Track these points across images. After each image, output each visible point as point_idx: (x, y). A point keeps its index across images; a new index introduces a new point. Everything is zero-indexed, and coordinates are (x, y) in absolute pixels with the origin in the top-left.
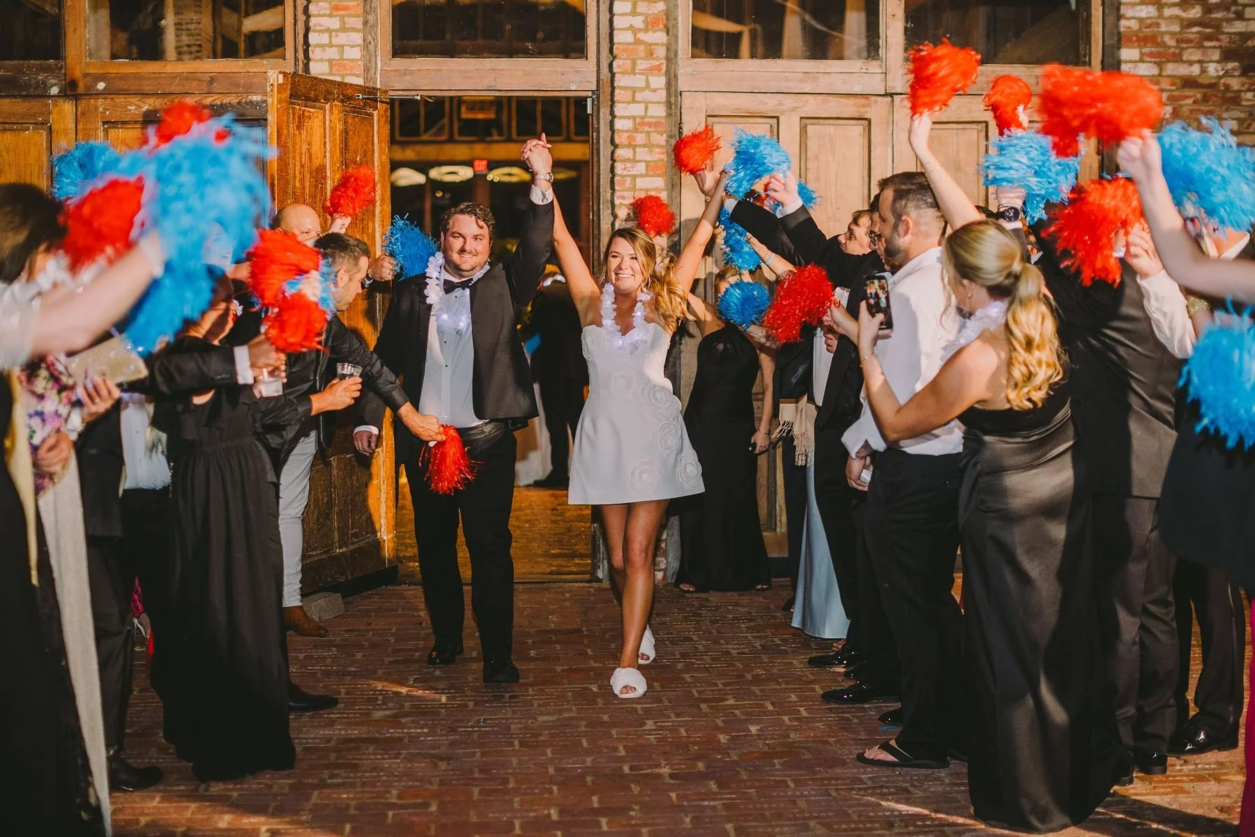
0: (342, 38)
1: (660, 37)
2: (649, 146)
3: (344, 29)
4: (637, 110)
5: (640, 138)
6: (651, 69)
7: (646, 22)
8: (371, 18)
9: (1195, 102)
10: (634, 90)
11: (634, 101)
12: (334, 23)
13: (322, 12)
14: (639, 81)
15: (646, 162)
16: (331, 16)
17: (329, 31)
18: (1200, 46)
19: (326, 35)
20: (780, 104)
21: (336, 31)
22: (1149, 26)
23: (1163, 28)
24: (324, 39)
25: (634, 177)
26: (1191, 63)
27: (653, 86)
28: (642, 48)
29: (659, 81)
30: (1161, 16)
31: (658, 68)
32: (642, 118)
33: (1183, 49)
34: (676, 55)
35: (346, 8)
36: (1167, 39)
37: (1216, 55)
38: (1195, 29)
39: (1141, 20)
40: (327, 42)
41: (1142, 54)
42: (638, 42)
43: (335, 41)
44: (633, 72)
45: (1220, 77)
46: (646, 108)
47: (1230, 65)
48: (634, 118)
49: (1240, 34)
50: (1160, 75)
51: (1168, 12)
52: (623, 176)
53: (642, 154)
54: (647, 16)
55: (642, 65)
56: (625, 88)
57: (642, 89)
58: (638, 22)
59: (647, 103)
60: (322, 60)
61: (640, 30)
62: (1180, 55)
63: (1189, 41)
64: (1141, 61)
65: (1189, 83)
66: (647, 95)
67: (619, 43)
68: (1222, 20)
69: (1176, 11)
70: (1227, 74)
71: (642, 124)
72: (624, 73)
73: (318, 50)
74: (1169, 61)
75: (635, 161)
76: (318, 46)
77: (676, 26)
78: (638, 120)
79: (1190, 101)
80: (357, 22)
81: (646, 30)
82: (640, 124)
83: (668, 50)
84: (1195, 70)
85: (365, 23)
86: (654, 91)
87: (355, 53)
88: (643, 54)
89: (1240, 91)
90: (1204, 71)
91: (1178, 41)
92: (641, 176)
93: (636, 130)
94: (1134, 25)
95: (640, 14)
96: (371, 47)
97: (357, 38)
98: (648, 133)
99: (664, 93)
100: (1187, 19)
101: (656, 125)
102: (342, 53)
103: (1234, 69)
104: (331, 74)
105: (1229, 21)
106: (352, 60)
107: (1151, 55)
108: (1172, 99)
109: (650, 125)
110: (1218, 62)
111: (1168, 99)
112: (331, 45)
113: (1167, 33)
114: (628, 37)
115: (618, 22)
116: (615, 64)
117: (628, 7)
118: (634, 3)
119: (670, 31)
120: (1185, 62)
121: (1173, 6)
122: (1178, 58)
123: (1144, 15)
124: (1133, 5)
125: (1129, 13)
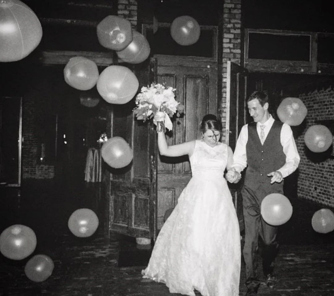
1: (239, 51)
7: (234, 46)
28: (232, 54)
34: (243, 57)
42: (231, 52)
54: (234, 44)
55: (232, 60)
58: (231, 46)
61: (232, 48)
67: (225, 53)
81: (234, 49)
83: (241, 56)
88: (233, 57)
95: (232, 43)
114: (228, 51)
115: (225, 45)
116: (223, 60)
117: (228, 41)
118: (230, 39)
119: (242, 49)
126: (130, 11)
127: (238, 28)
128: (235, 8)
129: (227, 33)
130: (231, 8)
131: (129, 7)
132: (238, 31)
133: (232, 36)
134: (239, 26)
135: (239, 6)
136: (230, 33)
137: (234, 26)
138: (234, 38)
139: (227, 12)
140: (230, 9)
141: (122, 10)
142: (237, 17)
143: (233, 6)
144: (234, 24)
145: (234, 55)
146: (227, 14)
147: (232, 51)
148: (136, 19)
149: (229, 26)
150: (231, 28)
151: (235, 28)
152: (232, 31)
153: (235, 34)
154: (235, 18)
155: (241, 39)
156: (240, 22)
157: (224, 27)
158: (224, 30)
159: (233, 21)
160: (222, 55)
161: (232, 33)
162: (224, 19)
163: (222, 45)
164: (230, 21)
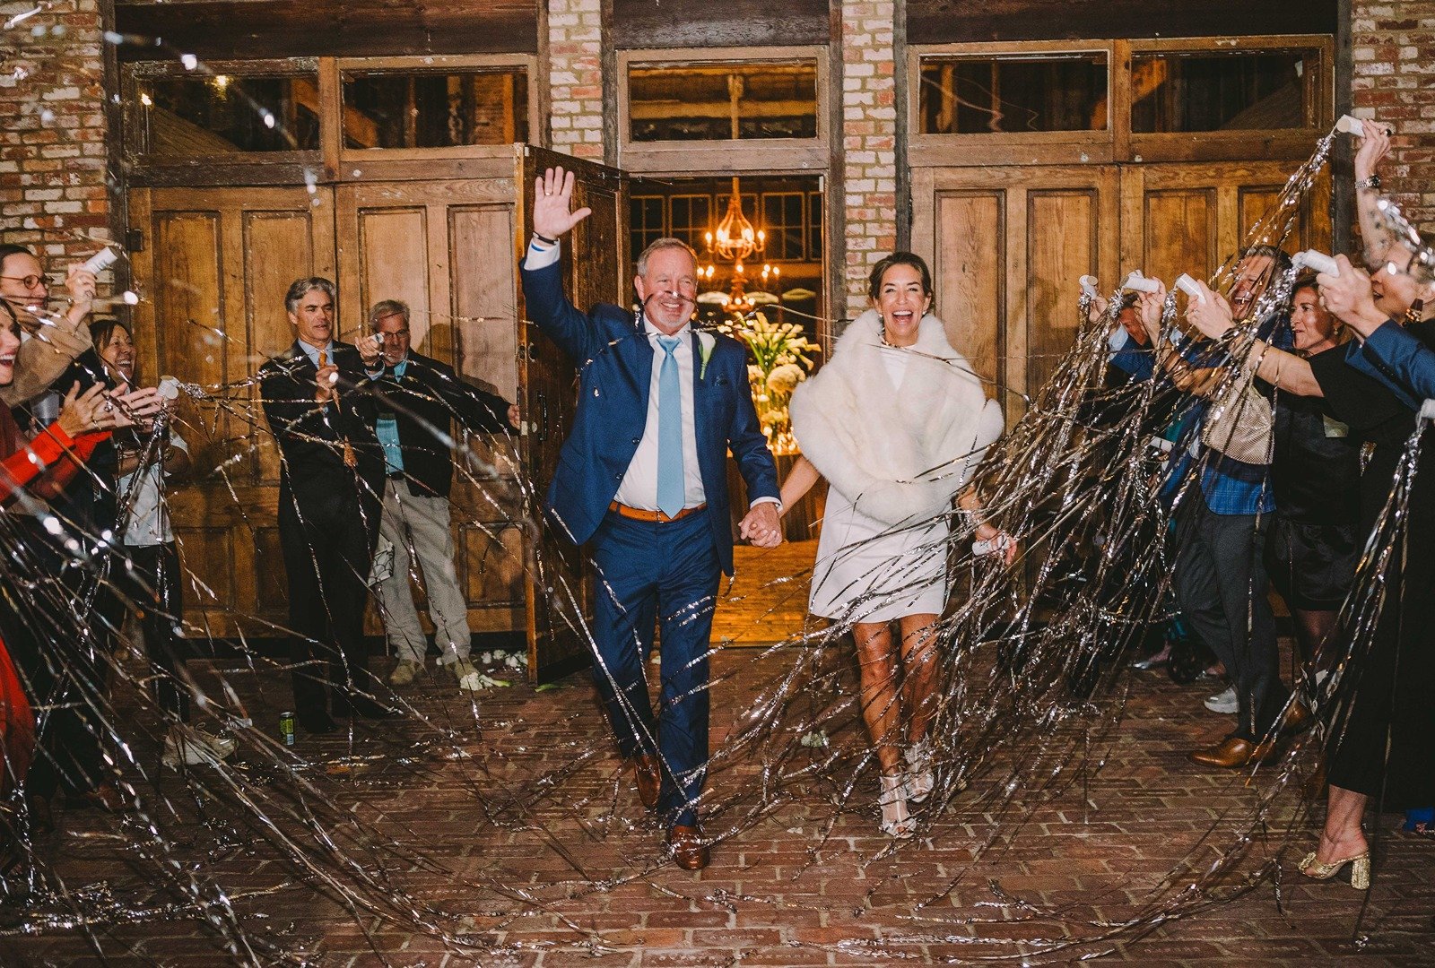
0: (582, 122)
1: (890, 113)
2: (879, 221)
3: (584, 113)
4: (868, 186)
5: (870, 214)
6: (880, 144)
7: (875, 98)
8: (611, 102)
10: (864, 166)
11: (864, 177)
12: (575, 107)
13: (563, 96)
14: (868, 157)
15: (877, 237)
16: (572, 100)
17: (570, 115)
19: (568, 119)
20: (1008, 177)
21: (577, 115)
22: (1386, 84)
23: (1400, 85)
24: (565, 123)
25: (865, 253)
26: (1430, 120)
27: (883, 162)
28: (872, 123)
29: (888, 157)
30: (1397, 73)
31: (888, 144)
32: (871, 193)
33: (1422, 106)
34: (905, 131)
35: (586, 92)
36: (1404, 96)
39: (1376, 78)
40: (568, 126)
41: (1377, 113)
42: (867, 118)
43: (576, 125)
44: (863, 148)
46: (876, 184)
48: (864, 194)
51: (1404, 69)
52: (854, 251)
53: (873, 229)
54: (875, 92)
55: (872, 141)
56: (856, 165)
57: (872, 166)
58: (867, 98)
59: (876, 179)
60: (564, 144)
61: (869, 106)
62: (1418, 112)
63: (1427, 98)
65: (1428, 140)
66: (877, 171)
67: (849, 121)
69: (1414, 68)
71: (871, 200)
72: (854, 150)
73: (560, 133)
74: (1406, 119)
75: (865, 236)
76: (561, 129)
77: (904, 102)
78: (868, 196)
79: (1428, 160)
80: (598, 107)
81: (875, 107)
82: (869, 199)
83: (897, 126)
85: (605, 107)
86: (884, 166)
87: (596, 137)
88: (872, 131)
91: (1415, 98)
92: (872, 251)
93: (865, 206)
94: (1369, 82)
95: (869, 90)
96: (612, 131)
97: (597, 121)
98: (878, 209)
99: (893, 169)
100: (1426, 76)
101: (886, 200)
102: (582, 136)
106: (593, 144)
107: (1387, 113)
108: (1409, 158)
109: (880, 200)
111: (1406, 157)
112: (572, 129)
113: (1405, 90)
114: (859, 114)
115: (849, 99)
116: (845, 141)
117: (857, 84)
118: (864, 80)
119: (898, 106)
120: (1422, 119)
121: (1411, 61)
122: (1415, 116)
123: (1380, 72)
124: (1369, 62)
125: (1365, 71)
126: (580, 16)
127: (886, 46)
129: (851, 62)
131: (577, 4)
132: (887, 54)
134: (889, 38)
136: (861, 61)
137: (874, 39)
138: (876, 76)
141: (559, 14)
142: (880, 12)
144: (873, 34)
145: (876, 127)
146: (852, 8)
147: (870, 112)
148: (599, 38)
149: (859, 40)
150: (866, 46)
151: (876, 47)
152: (869, 55)
153: (875, 63)
154: (876, 16)
155: (894, 76)
156: (891, 26)
157: (845, 44)
158: (846, 53)
159: (870, 25)
160: (841, 127)
161: (869, 62)
162: (845, 22)
163: (841, 99)
164: (860, 26)
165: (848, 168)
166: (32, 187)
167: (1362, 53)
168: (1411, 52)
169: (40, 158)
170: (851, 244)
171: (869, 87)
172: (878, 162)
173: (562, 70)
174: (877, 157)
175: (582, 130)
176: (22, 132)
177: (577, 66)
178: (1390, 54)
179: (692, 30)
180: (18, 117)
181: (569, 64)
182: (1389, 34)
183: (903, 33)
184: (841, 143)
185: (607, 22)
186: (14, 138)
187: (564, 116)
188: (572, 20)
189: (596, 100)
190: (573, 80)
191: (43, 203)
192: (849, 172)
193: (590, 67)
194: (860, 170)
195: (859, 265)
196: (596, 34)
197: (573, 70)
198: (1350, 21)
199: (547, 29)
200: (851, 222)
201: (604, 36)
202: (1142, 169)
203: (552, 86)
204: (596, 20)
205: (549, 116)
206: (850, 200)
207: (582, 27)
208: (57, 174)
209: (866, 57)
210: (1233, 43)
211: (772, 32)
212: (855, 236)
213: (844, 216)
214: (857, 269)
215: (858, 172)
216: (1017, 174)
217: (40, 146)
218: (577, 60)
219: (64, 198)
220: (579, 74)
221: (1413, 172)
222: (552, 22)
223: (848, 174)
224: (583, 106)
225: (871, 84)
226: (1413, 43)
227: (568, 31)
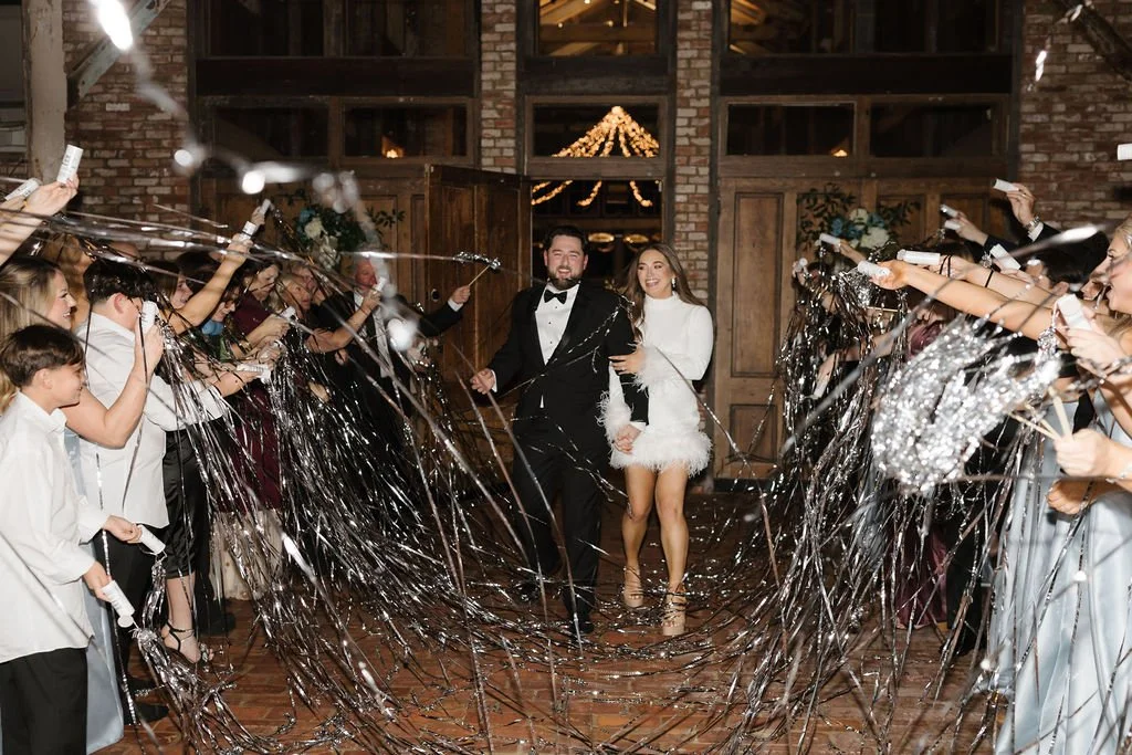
0: (502, 143)
1: (706, 141)
2: (697, 212)
3: (503, 137)
4: (690, 189)
5: (692, 208)
6: (700, 162)
7: (697, 132)
8: (521, 130)
9: (1074, 180)
10: (688, 176)
11: (688, 183)
12: (497, 133)
13: (490, 126)
14: (692, 170)
15: (696, 223)
16: (495, 128)
17: (494, 138)
18: (1079, 141)
19: (492, 141)
20: (785, 184)
21: (499, 138)
22: (1043, 128)
23: (1053, 129)
24: (491, 143)
25: (687, 233)
26: (1072, 153)
27: (701, 173)
28: (694, 149)
29: (705, 171)
30: (1051, 121)
31: (705, 161)
32: (692, 194)
33: (1067, 143)
34: (716, 153)
35: (505, 124)
36: (1055, 137)
37: (1091, 148)
38: (1076, 130)
39: (1037, 124)
40: (493, 145)
41: (1036, 148)
42: (691, 145)
43: (498, 145)
44: (688, 164)
45: (1092, 163)
46: (696, 189)
47: (1100, 154)
48: (687, 194)
49: (1109, 132)
50: (1049, 162)
51: (1056, 118)
52: (680, 232)
53: (693, 217)
54: (697, 127)
55: (694, 160)
56: (683, 175)
57: (694, 176)
58: (692, 131)
59: (696, 185)
60: (489, 157)
61: (693, 137)
62: (1064, 148)
63: (1070, 138)
64: (1036, 152)
65: (1070, 166)
66: (697, 179)
67: (679, 146)
68: (1095, 123)
69: (1062, 118)
70: (1098, 160)
72: (682, 165)
73: (487, 150)
74: (1056, 152)
75: (688, 222)
76: (487, 148)
77: (717, 135)
78: (690, 196)
79: (1070, 179)
80: (511, 133)
81: (696, 137)
82: (692, 198)
83: (711, 150)
84: (1075, 157)
85: (518, 133)
86: (702, 176)
87: (511, 153)
88: (694, 153)
89: (1107, 172)
90: (1081, 158)
91: (1063, 138)
92: (692, 232)
93: (688, 202)
94: (1030, 127)
95: (693, 126)
96: (521, 148)
97: (511, 142)
98: (697, 204)
99: (708, 178)
100: (1071, 123)
101: (702, 199)
102: (502, 152)
103: (1104, 156)
104: (495, 166)
105: (1101, 124)
106: (509, 157)
107: (1043, 148)
109: (698, 198)
110: (1091, 152)
111: (1056, 178)
112: (495, 147)
113: (1057, 133)
114: (685, 141)
115: (679, 131)
116: (677, 159)
117: (685, 122)
118: (690, 119)
119: (713, 137)
120: (1068, 152)
121: (1060, 113)
122: (1063, 150)
123: (1039, 120)
124: (1031, 114)
125: (1029, 120)
126: (503, 73)
127: (705, 97)
128: (699, 58)
129: (683, 108)
130: (692, 58)
131: (501, 66)
132: (705, 103)
133: (692, 113)
134: (707, 92)
135: (708, 53)
136: (688, 107)
137: (697, 92)
138: (699, 117)
139: (683, 66)
140: (689, 60)
141: (488, 72)
142: (702, 74)
143: (694, 53)
144: (697, 89)
145: (697, 150)
146: (683, 72)
147: (695, 141)
148: (515, 88)
149: (687, 93)
150: (692, 97)
151: (699, 98)
152: (694, 103)
153: (698, 109)
154: (699, 78)
155: (711, 118)
156: (709, 84)
157: (678, 95)
158: (678, 102)
159: (695, 83)
160: (674, 149)
161: (694, 107)
162: (678, 80)
163: (675, 132)
164: (688, 84)
165: (678, 177)
166: (139, 176)
167: (1027, 108)
168: (1061, 107)
169: (144, 157)
170: (678, 227)
171: (693, 124)
172: (697, 174)
173: (490, 109)
174: (697, 170)
175: (502, 149)
176: (132, 141)
177: (500, 106)
178: (1046, 108)
179: (577, 84)
180: (131, 131)
181: (495, 104)
182: (1047, 95)
183: (717, 88)
184: (673, 161)
185: (520, 76)
186: (128, 145)
187: (489, 139)
188: (497, 76)
189: (511, 128)
190: (496, 116)
191: (146, 187)
192: (679, 179)
193: (508, 107)
194: (685, 179)
195: (684, 241)
196: (513, 85)
197: (496, 109)
198: (1020, 86)
199: (480, 82)
200: (679, 212)
201: (517, 86)
202: (876, 182)
203: (482, 119)
204: (512, 77)
205: (480, 138)
206: (679, 198)
207: (503, 81)
208: (155, 168)
209: (692, 104)
210: (940, 99)
211: (630, 86)
212: (681, 222)
213: (673, 208)
214: (682, 243)
215: (684, 180)
216: (791, 183)
217: (144, 150)
218: (500, 102)
219: (159, 184)
220: (500, 112)
221: (1060, 187)
222: (484, 77)
223: (678, 181)
224: (502, 132)
225: (694, 122)
226: (1063, 100)
227: (494, 83)
